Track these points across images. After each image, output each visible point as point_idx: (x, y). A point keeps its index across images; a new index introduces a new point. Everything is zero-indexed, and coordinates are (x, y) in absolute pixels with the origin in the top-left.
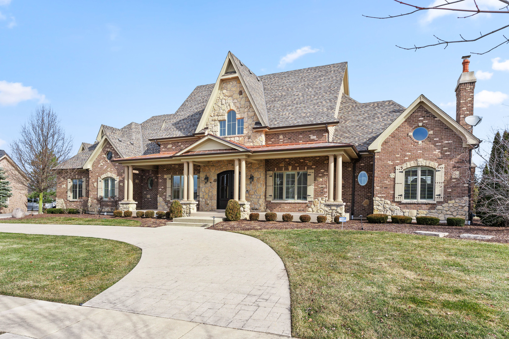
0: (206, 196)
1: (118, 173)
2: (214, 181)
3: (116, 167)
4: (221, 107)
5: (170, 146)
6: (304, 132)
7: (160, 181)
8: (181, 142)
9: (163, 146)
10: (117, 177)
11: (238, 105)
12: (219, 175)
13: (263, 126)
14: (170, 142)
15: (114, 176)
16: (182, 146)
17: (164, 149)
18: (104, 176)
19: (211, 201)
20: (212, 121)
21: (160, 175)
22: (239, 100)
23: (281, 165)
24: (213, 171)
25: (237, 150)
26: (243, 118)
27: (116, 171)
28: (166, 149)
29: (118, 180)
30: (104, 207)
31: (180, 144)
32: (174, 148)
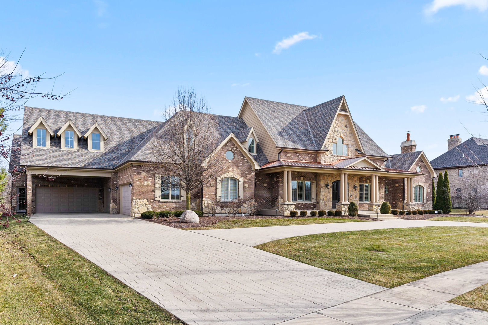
0: (325, 199)
1: (241, 174)
2: (330, 188)
3: (239, 168)
4: (335, 133)
5: (289, 155)
6: (374, 160)
7: (281, 184)
8: (299, 153)
9: (283, 154)
10: (242, 178)
11: (345, 134)
12: (333, 183)
13: (363, 153)
14: (290, 152)
15: (238, 177)
16: (300, 156)
17: (284, 157)
18: (225, 176)
19: (328, 202)
20: (329, 142)
21: (281, 179)
22: (346, 131)
23: (363, 179)
24: (330, 180)
25: (380, 170)
26: (348, 144)
27: (239, 172)
28: (286, 157)
29: (242, 181)
30: (224, 208)
31: (298, 154)
32: (293, 157)
